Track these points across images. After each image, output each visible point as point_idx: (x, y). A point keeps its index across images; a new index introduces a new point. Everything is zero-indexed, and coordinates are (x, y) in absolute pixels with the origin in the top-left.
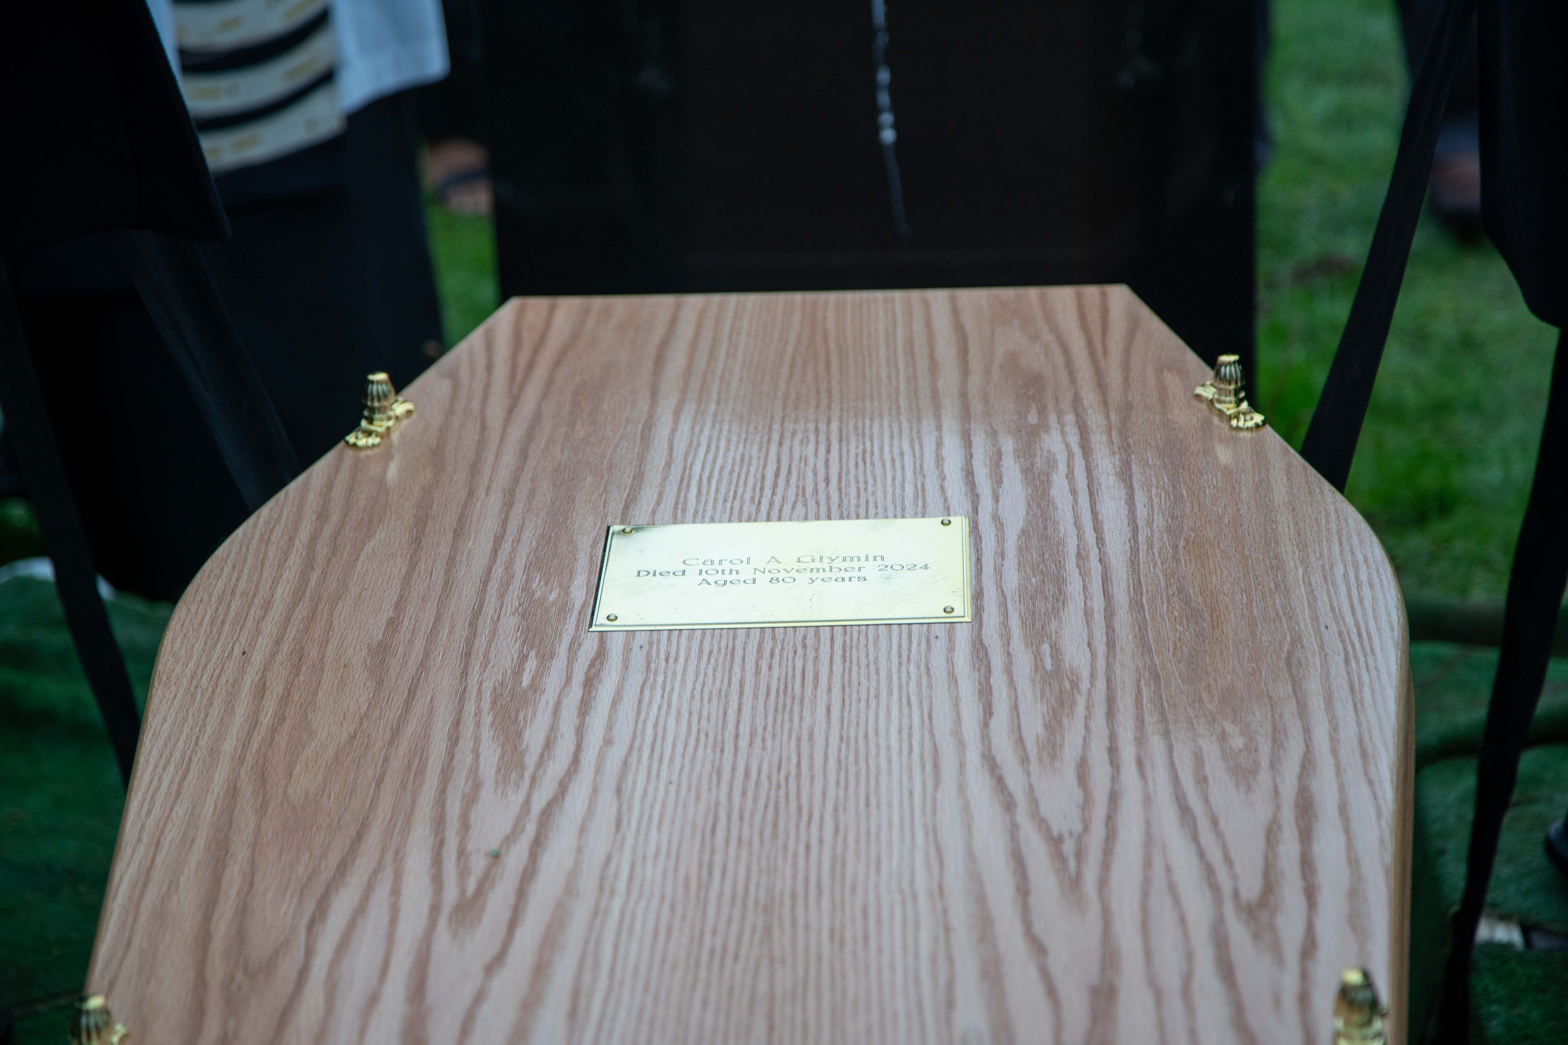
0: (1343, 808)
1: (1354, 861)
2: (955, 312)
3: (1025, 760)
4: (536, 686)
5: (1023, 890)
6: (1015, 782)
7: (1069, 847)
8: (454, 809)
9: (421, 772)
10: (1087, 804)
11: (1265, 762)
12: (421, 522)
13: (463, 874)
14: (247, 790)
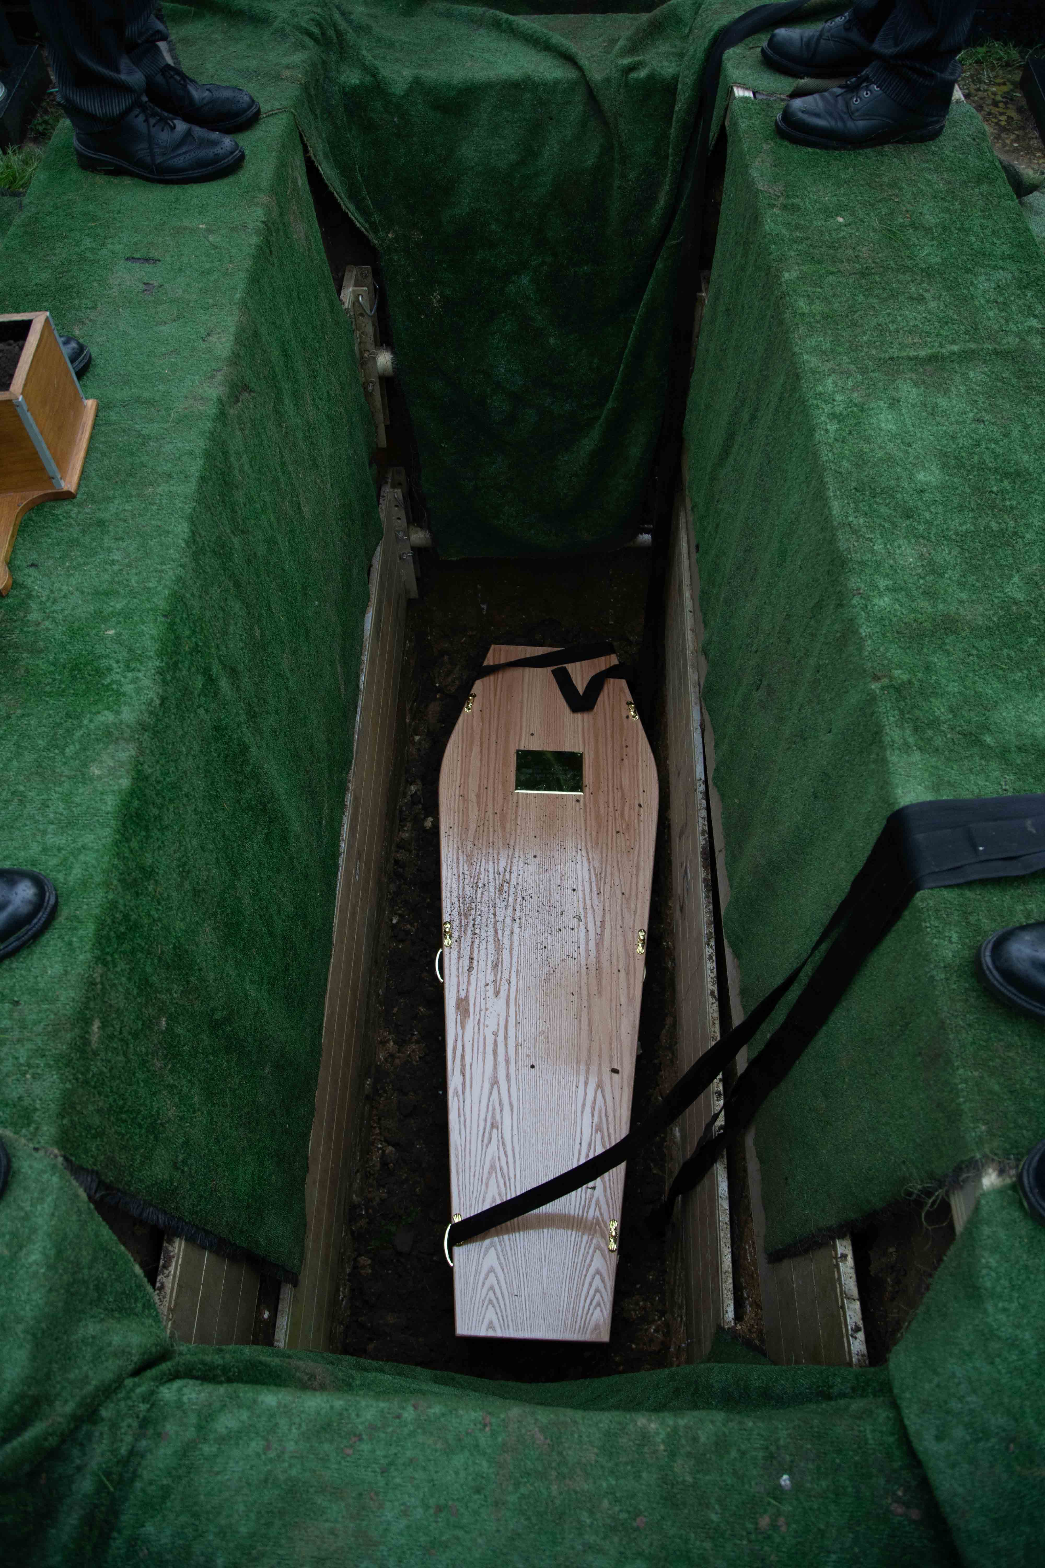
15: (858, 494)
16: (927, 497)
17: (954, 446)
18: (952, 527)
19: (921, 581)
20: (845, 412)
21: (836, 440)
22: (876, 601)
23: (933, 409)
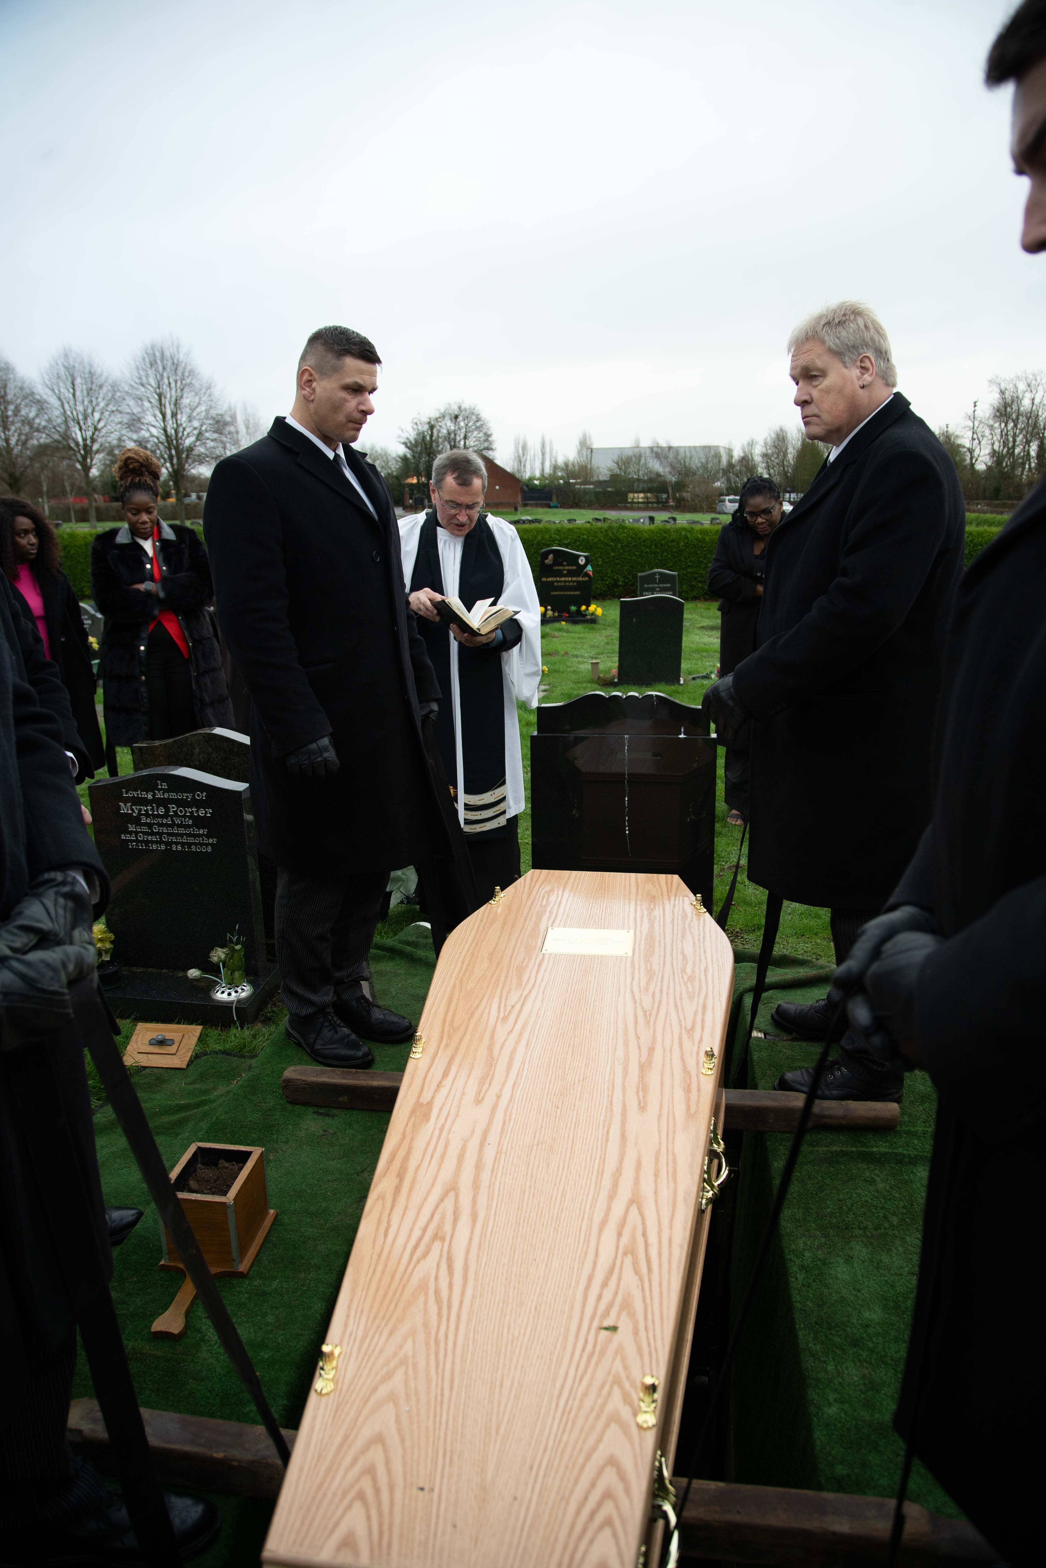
0: (713, 1008)
1: (714, 1020)
2: (637, 879)
3: (640, 991)
4: (526, 966)
5: (636, 1023)
6: (637, 996)
7: (648, 1013)
8: (504, 995)
9: (498, 985)
10: (653, 1003)
11: (696, 995)
12: (504, 923)
13: (505, 1010)
14: (457, 986)
15: (817, 1327)
16: (870, 1330)
17: (893, 1292)
18: (889, 1354)
19: (863, 1396)
20: (811, 1265)
21: (803, 1285)
22: (826, 1409)
23: (878, 1264)
